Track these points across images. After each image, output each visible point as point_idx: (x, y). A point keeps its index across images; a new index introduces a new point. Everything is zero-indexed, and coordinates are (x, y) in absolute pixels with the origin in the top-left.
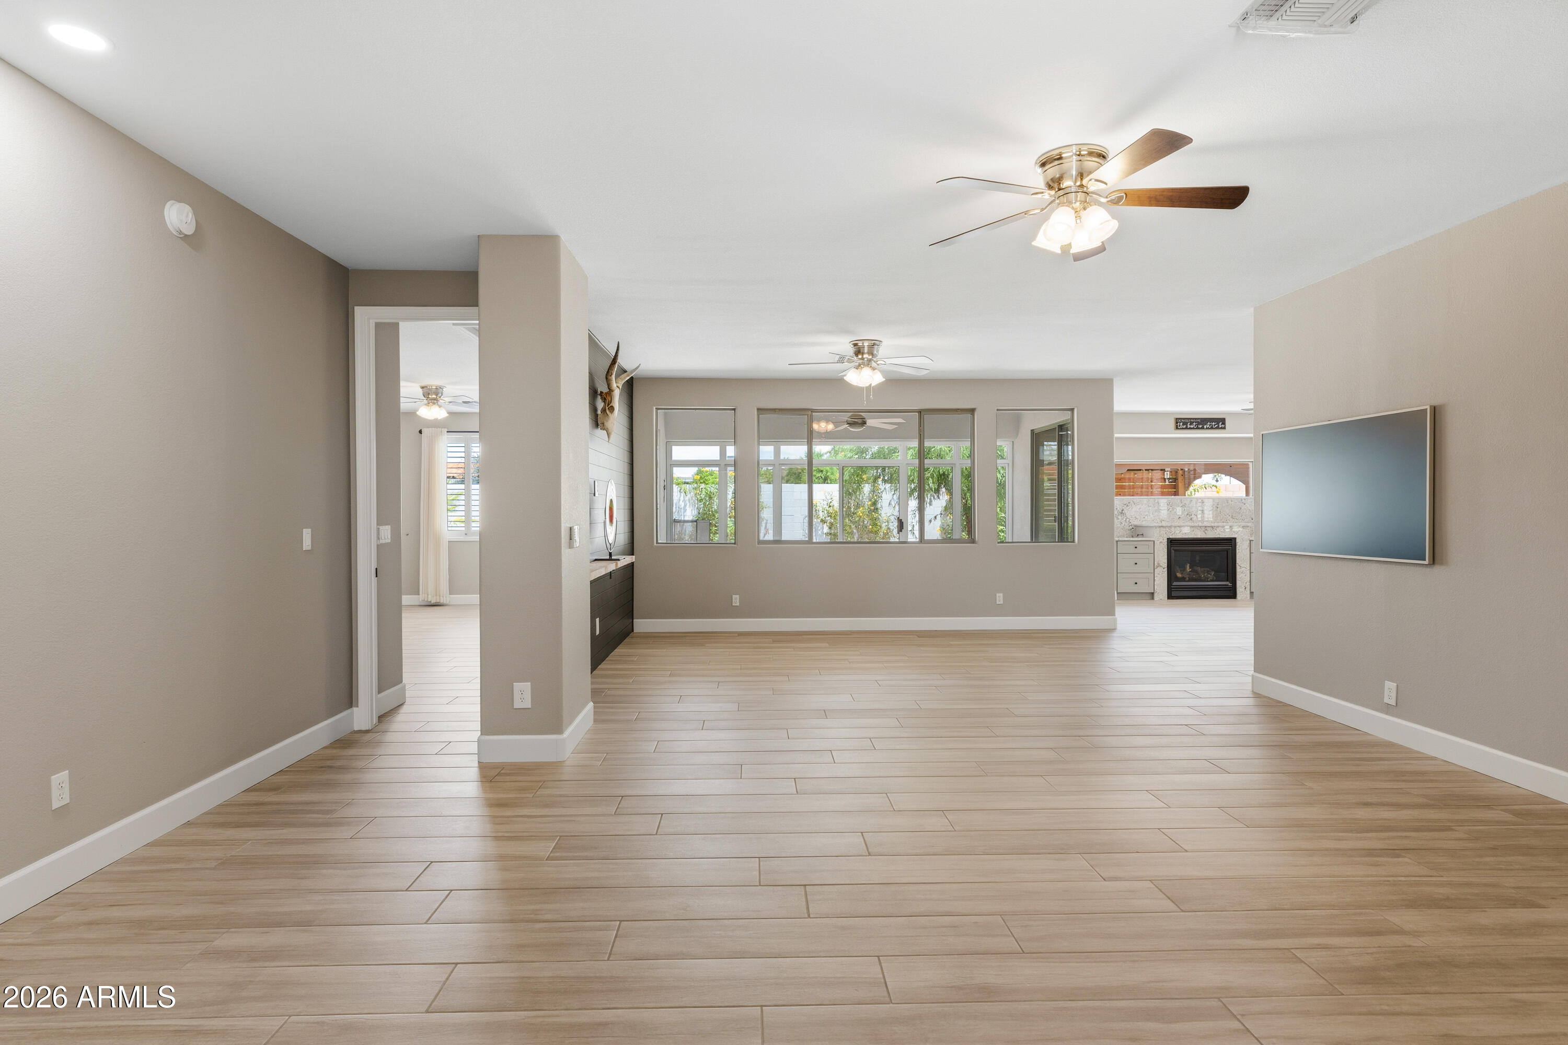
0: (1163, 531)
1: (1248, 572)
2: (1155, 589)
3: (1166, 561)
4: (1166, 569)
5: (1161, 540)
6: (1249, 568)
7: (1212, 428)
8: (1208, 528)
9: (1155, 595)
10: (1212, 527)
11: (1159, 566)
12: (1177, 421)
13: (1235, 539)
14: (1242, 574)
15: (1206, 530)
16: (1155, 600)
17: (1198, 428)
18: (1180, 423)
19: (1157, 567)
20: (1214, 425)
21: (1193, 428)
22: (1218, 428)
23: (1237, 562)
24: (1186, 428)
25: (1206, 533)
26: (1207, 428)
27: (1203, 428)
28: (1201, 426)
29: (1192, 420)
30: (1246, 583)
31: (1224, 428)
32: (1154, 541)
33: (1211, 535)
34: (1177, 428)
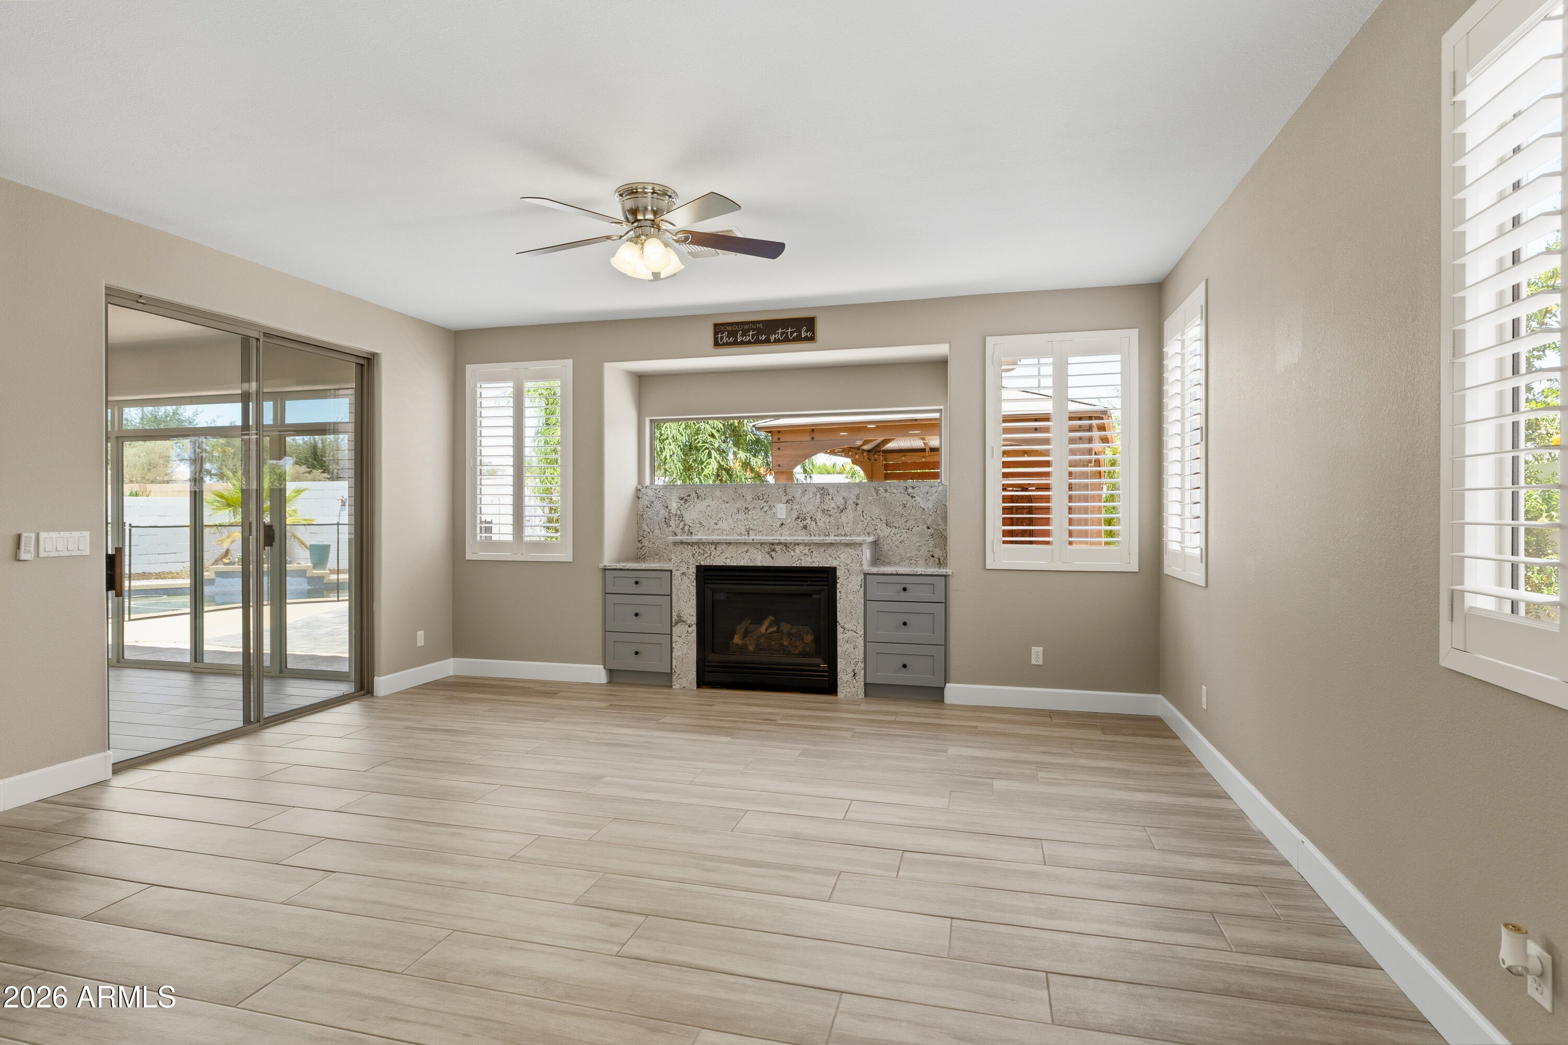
0: (688, 552)
1: (861, 642)
2: (674, 667)
3: (693, 611)
4: (694, 628)
5: (684, 569)
6: (862, 632)
7: (786, 340)
8: (778, 548)
9: (674, 678)
10: (785, 545)
11: (680, 620)
12: (718, 328)
13: (833, 570)
14: (847, 646)
15: (773, 550)
16: (676, 686)
17: (758, 342)
18: (722, 332)
19: (676, 624)
20: (792, 333)
21: (749, 343)
22: (799, 339)
23: (839, 619)
24: (736, 343)
25: (773, 558)
26: (777, 341)
27: (767, 341)
28: (764, 337)
29: (746, 327)
30: (856, 664)
31: (812, 339)
32: (671, 571)
33: (782, 560)
34: (717, 344)
